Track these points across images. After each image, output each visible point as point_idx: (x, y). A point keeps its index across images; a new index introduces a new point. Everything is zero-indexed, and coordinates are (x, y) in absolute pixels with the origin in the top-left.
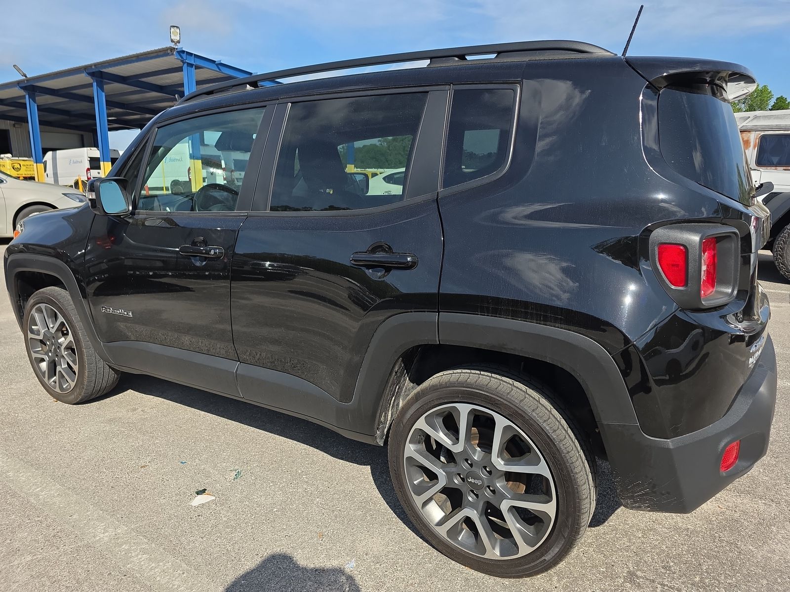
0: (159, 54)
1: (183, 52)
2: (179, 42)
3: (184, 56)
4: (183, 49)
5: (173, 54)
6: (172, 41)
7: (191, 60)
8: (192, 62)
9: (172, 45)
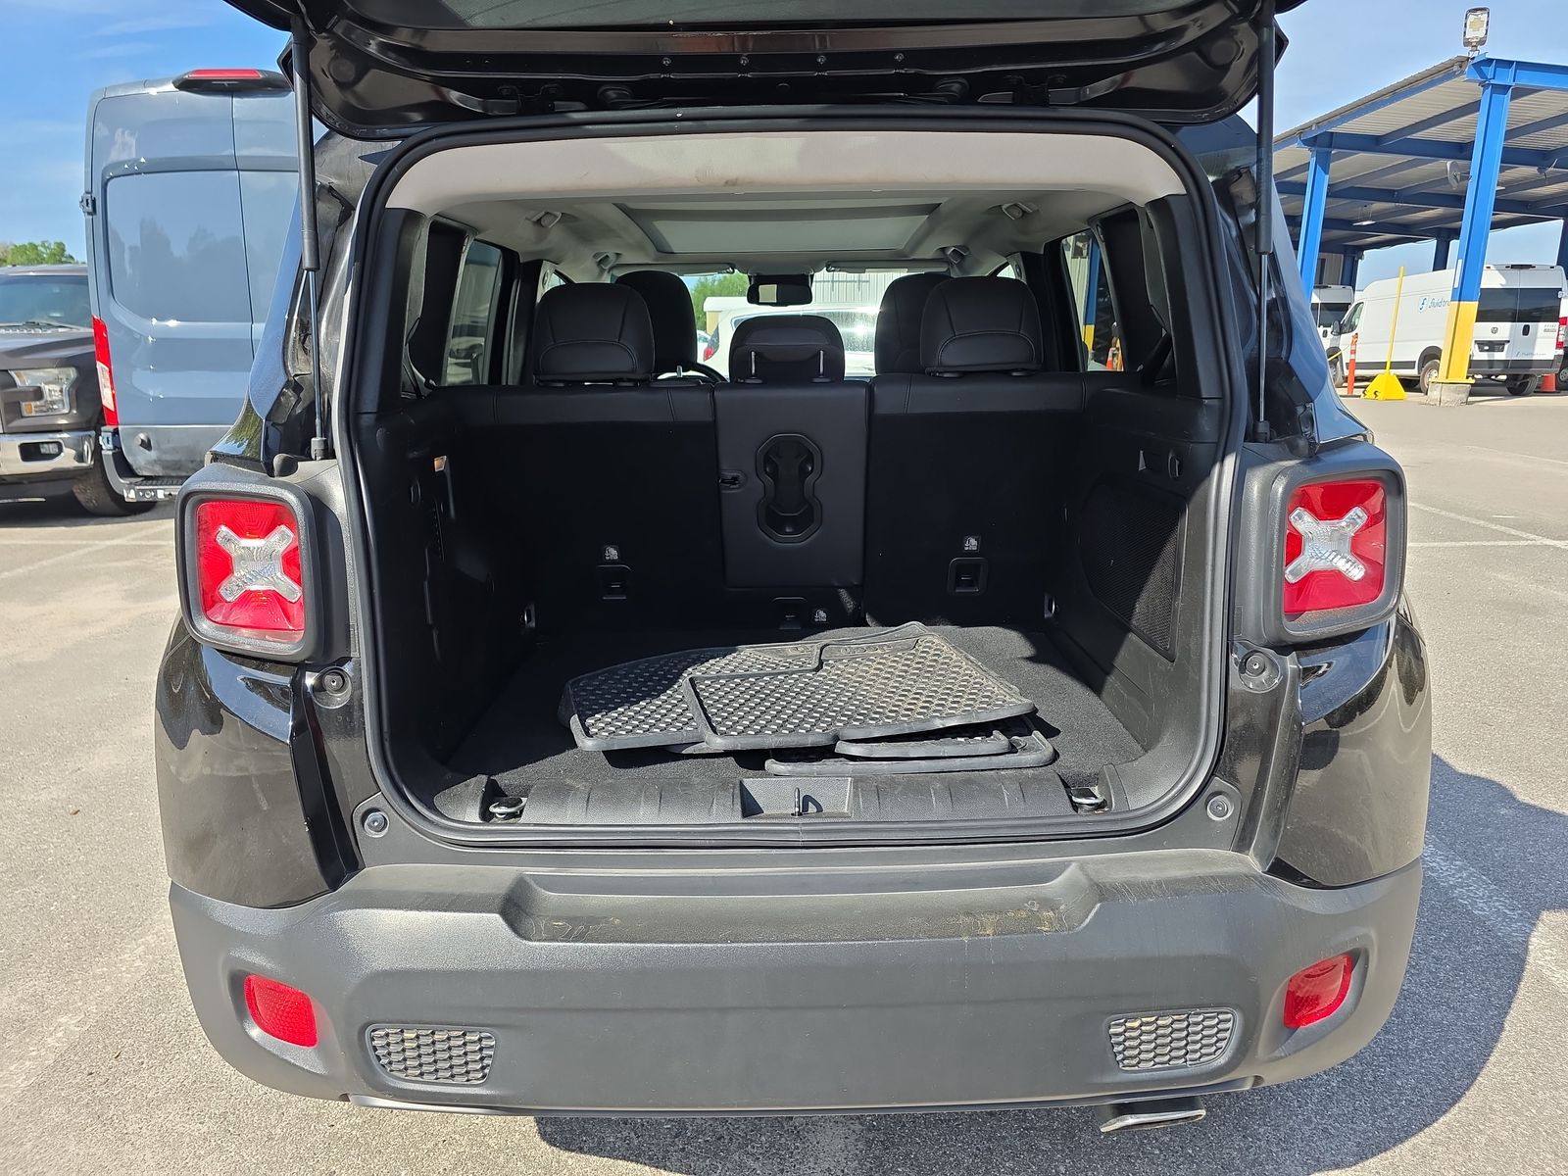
0: (1436, 77)
1: (1489, 61)
2: (1482, 42)
3: (1489, 71)
4: (1487, 56)
5: (1462, 73)
6: (1467, 43)
7: (1506, 78)
8: (1509, 82)
9: (1466, 52)
